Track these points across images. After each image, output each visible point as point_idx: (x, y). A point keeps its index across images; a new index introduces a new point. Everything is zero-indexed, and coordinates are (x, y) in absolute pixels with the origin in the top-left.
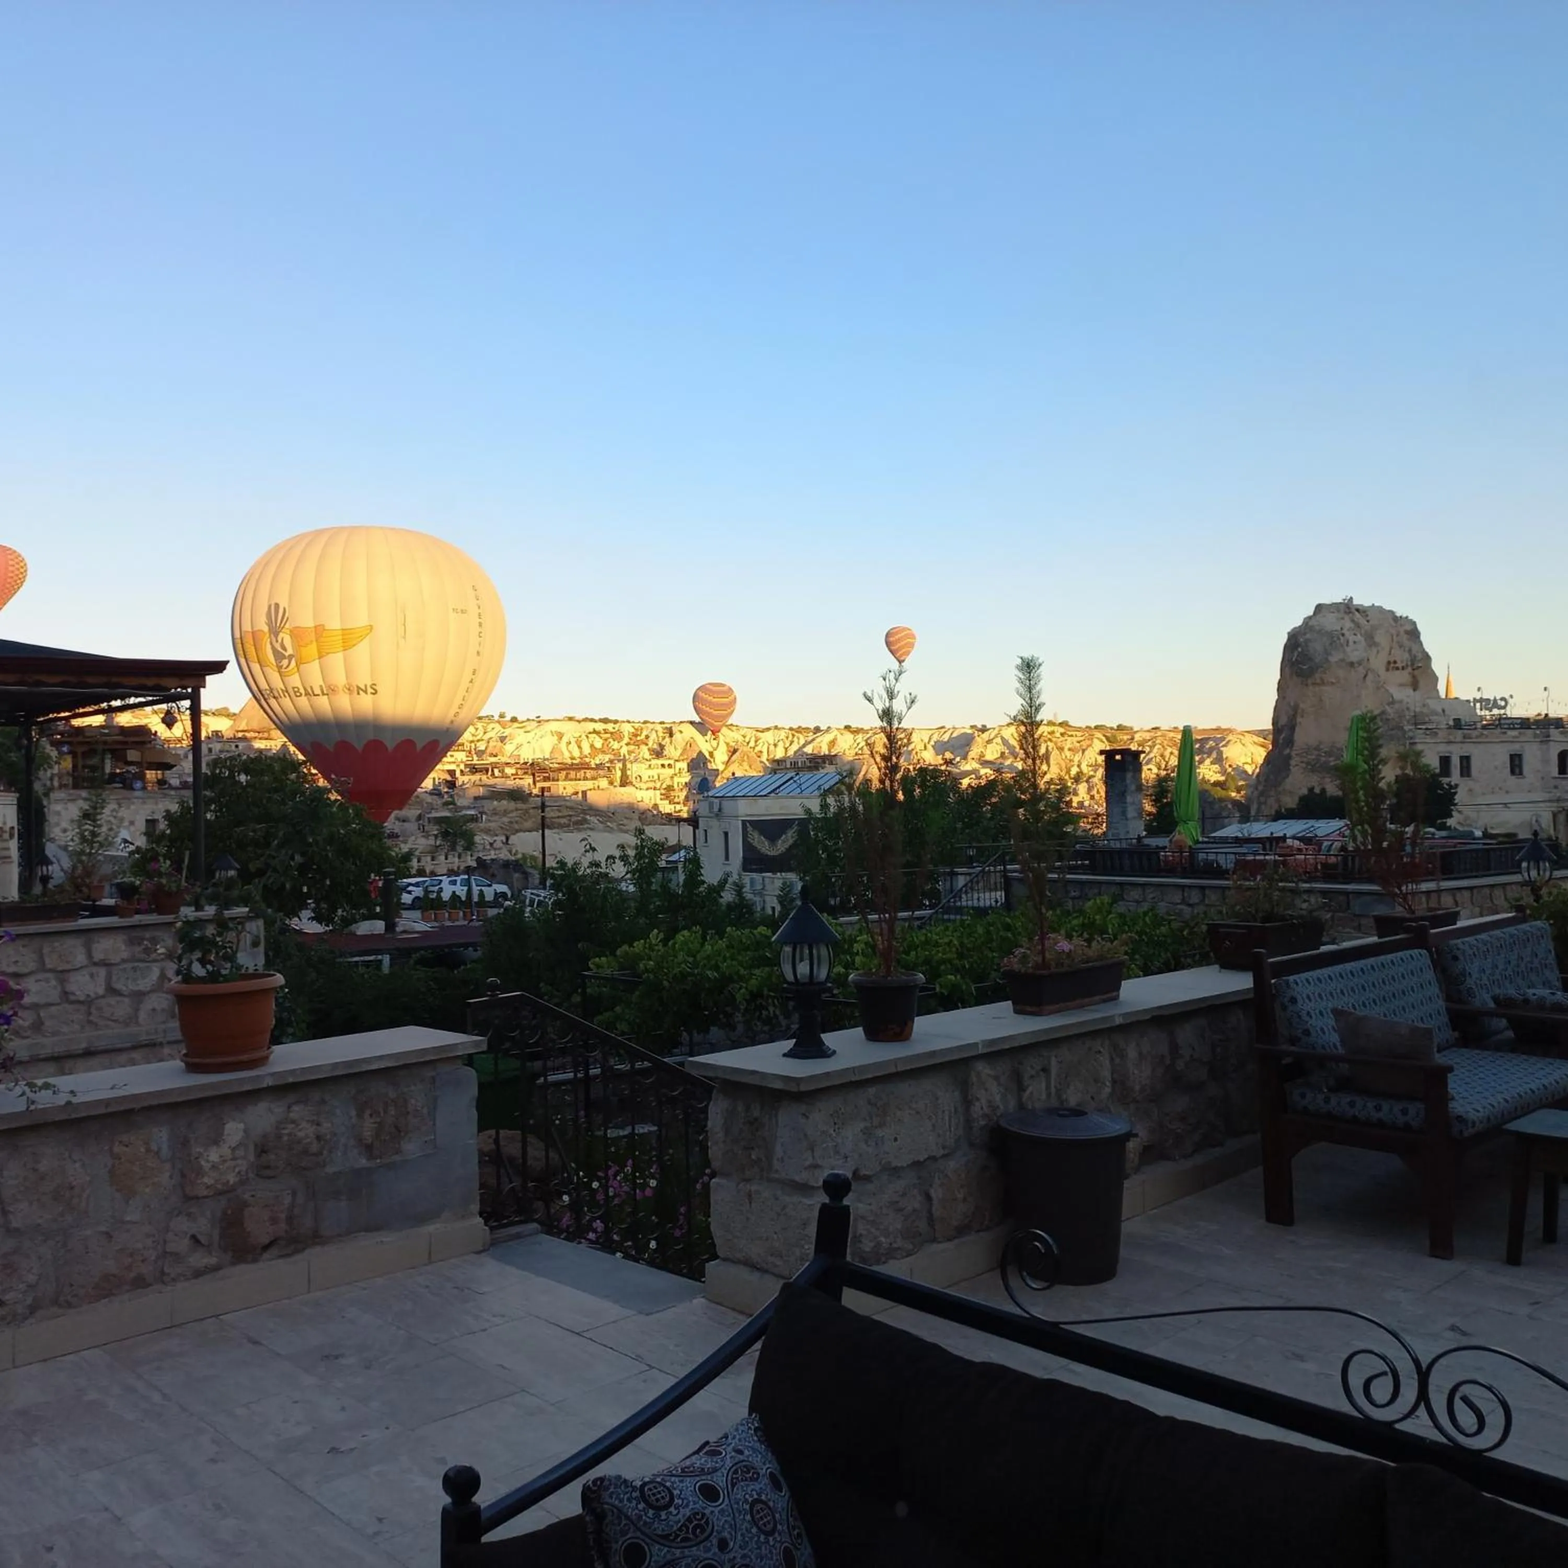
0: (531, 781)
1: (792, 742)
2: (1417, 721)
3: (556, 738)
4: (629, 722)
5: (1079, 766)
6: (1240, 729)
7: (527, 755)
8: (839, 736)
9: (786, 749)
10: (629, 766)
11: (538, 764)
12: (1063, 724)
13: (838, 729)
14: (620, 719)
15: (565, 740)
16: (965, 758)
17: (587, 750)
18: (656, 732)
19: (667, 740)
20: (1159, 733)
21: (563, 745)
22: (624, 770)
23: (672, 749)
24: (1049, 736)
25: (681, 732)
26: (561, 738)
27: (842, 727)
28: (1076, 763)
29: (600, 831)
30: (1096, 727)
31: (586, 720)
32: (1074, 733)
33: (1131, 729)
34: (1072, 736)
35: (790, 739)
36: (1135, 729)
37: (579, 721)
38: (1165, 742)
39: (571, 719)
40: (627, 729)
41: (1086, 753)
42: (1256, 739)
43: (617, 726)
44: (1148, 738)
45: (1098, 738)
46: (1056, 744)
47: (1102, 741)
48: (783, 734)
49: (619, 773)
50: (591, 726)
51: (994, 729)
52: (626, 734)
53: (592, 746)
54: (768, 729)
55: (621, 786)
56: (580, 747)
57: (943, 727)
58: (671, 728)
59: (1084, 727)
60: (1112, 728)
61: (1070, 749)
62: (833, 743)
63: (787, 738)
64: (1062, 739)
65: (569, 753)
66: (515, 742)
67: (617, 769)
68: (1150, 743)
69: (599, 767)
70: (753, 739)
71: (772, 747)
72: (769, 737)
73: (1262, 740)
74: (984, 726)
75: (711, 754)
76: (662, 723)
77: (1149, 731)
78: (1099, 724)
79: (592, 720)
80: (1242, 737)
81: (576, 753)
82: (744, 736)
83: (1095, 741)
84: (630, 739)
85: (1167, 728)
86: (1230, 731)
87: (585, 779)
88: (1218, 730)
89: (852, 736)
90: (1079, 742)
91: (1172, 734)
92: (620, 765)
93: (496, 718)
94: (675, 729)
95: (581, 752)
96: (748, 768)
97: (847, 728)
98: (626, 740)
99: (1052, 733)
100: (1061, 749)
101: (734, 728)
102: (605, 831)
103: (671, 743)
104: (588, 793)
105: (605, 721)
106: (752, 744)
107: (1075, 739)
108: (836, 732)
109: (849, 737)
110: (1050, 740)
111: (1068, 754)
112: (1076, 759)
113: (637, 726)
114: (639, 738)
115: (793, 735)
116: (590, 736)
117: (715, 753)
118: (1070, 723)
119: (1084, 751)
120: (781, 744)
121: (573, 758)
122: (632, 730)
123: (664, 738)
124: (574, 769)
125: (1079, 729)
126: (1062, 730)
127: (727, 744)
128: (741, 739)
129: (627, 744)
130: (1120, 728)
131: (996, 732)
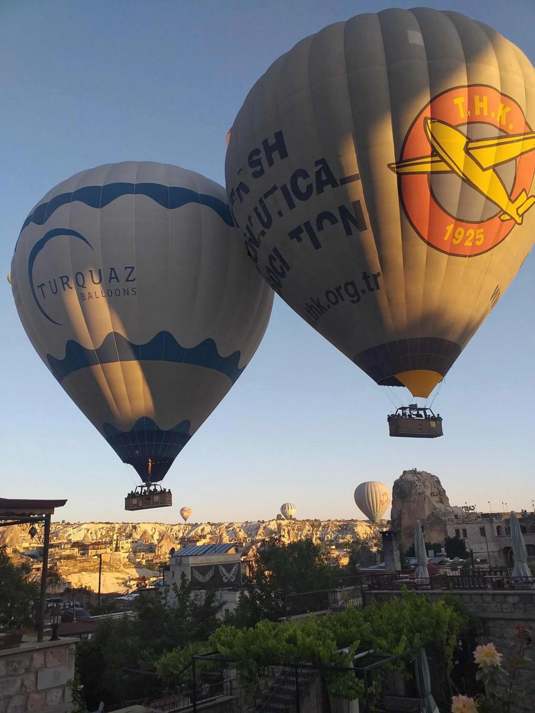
0: (77, 550)
1: (185, 530)
2: (445, 514)
3: (86, 531)
4: (118, 523)
5: (300, 536)
6: (360, 520)
7: (74, 539)
8: (205, 527)
9: (183, 533)
10: (118, 542)
11: (80, 543)
12: (294, 519)
13: (205, 524)
14: (114, 522)
15: (90, 532)
16: (256, 534)
17: (99, 536)
18: (129, 527)
19: (134, 530)
20: (330, 522)
21: (89, 534)
22: (117, 544)
23: (135, 534)
24: (289, 524)
25: (139, 527)
26: (88, 531)
27: (207, 523)
28: (299, 535)
29: (107, 572)
30: (307, 520)
31: (99, 523)
32: (298, 523)
33: (320, 520)
34: (297, 524)
35: (185, 528)
36: (321, 521)
37: (96, 524)
38: (333, 526)
39: (93, 523)
40: (117, 526)
41: (304, 531)
42: (366, 524)
43: (112, 525)
44: (326, 524)
45: (308, 525)
46: (291, 527)
47: (309, 526)
48: (182, 527)
49: (114, 546)
50: (101, 526)
51: (267, 522)
52: (116, 528)
53: (101, 534)
54: (176, 525)
55: (115, 551)
56: (96, 535)
57: (247, 522)
58: (135, 526)
59: (302, 520)
60: (312, 521)
61: (297, 530)
62: (203, 530)
63: (184, 528)
64: (294, 525)
65: (91, 538)
66: (68, 533)
67: (113, 544)
68: (327, 526)
69: (106, 543)
70: (170, 529)
71: (178, 532)
72: (176, 528)
73: (369, 524)
74: (263, 521)
75: (152, 536)
76: (132, 523)
77: (326, 521)
78: (307, 519)
79: (102, 523)
80: (361, 523)
81: (94, 538)
82: (166, 528)
83: (306, 525)
84: (118, 530)
85: (333, 520)
86: (356, 521)
87: (101, 549)
88: (352, 520)
89: (211, 526)
90: (300, 526)
91: (335, 523)
92: (115, 542)
93: (61, 523)
94: (137, 526)
95: (97, 537)
96: (169, 542)
97: (209, 523)
98: (116, 531)
99: (290, 523)
100: (293, 530)
101: (162, 525)
102: (109, 572)
103: (135, 531)
104: (102, 555)
105: (107, 523)
106: (169, 531)
107: (299, 525)
108: (204, 525)
109: (209, 527)
110: (289, 526)
111: (296, 531)
112: (300, 533)
113: (121, 525)
114: (122, 530)
115: (187, 527)
116: (101, 530)
117: (154, 535)
118: (297, 519)
119: (302, 530)
120: (181, 531)
121: (93, 540)
122: (119, 527)
123: (132, 530)
124: (96, 545)
125: (300, 521)
126: (293, 522)
127: (159, 532)
128: (164, 529)
129: (116, 533)
130: (316, 520)
131: (268, 523)
